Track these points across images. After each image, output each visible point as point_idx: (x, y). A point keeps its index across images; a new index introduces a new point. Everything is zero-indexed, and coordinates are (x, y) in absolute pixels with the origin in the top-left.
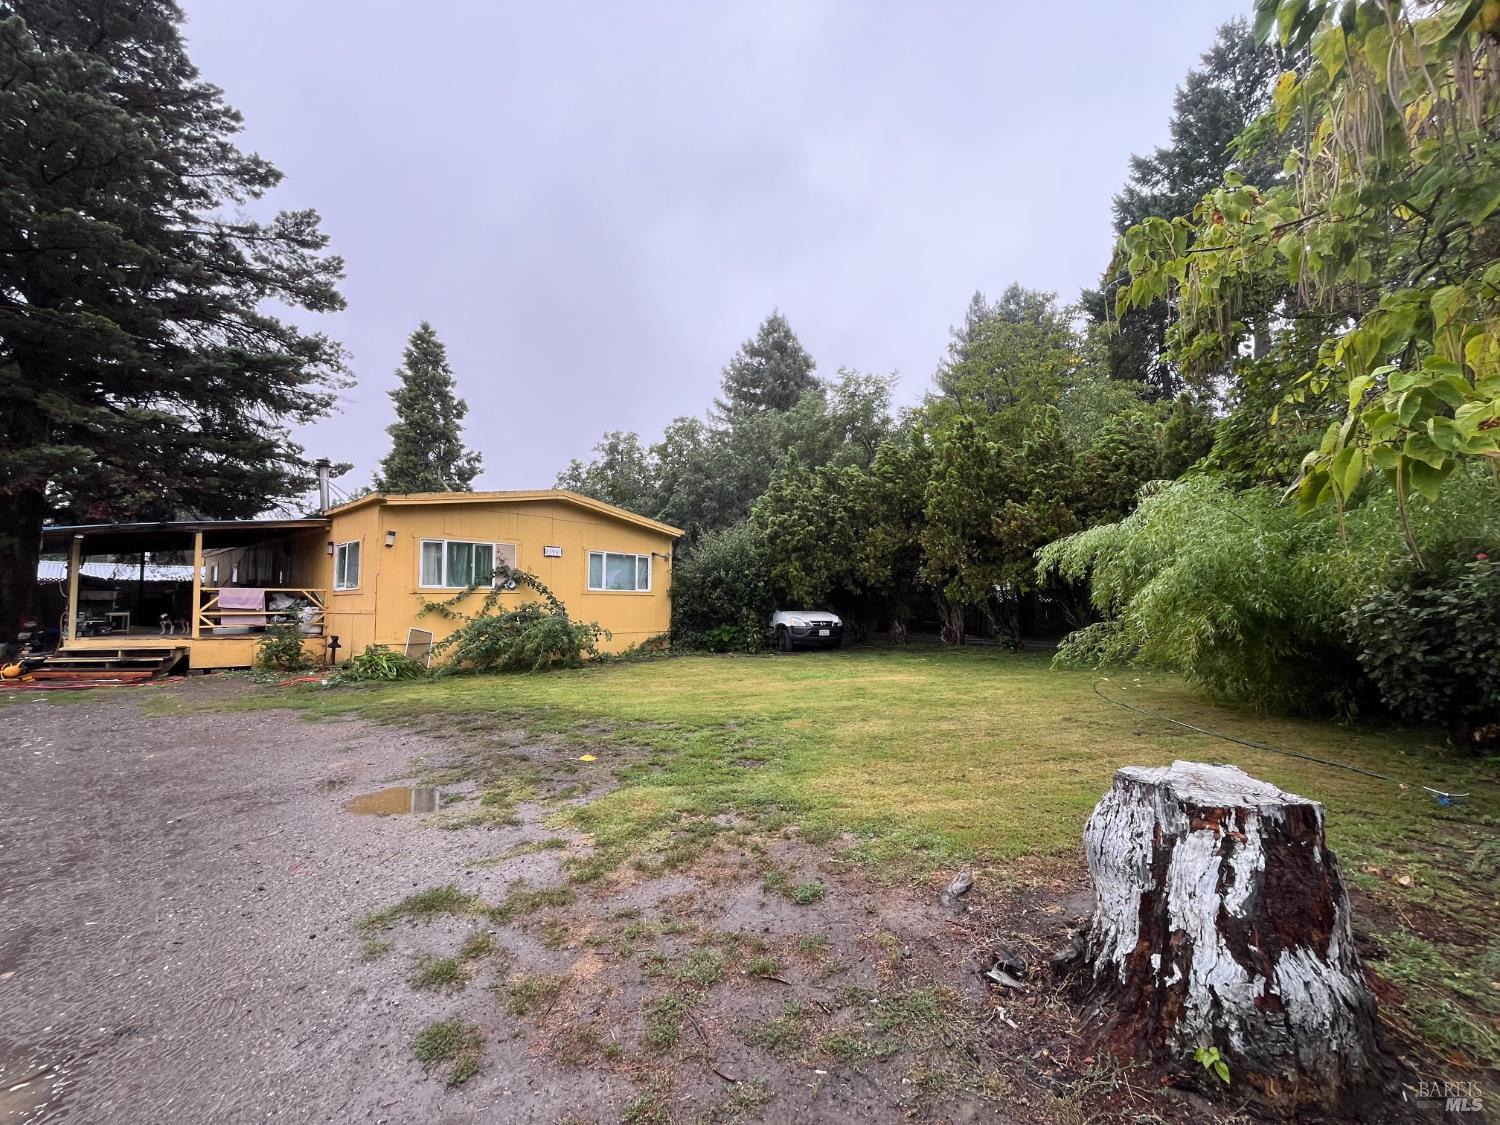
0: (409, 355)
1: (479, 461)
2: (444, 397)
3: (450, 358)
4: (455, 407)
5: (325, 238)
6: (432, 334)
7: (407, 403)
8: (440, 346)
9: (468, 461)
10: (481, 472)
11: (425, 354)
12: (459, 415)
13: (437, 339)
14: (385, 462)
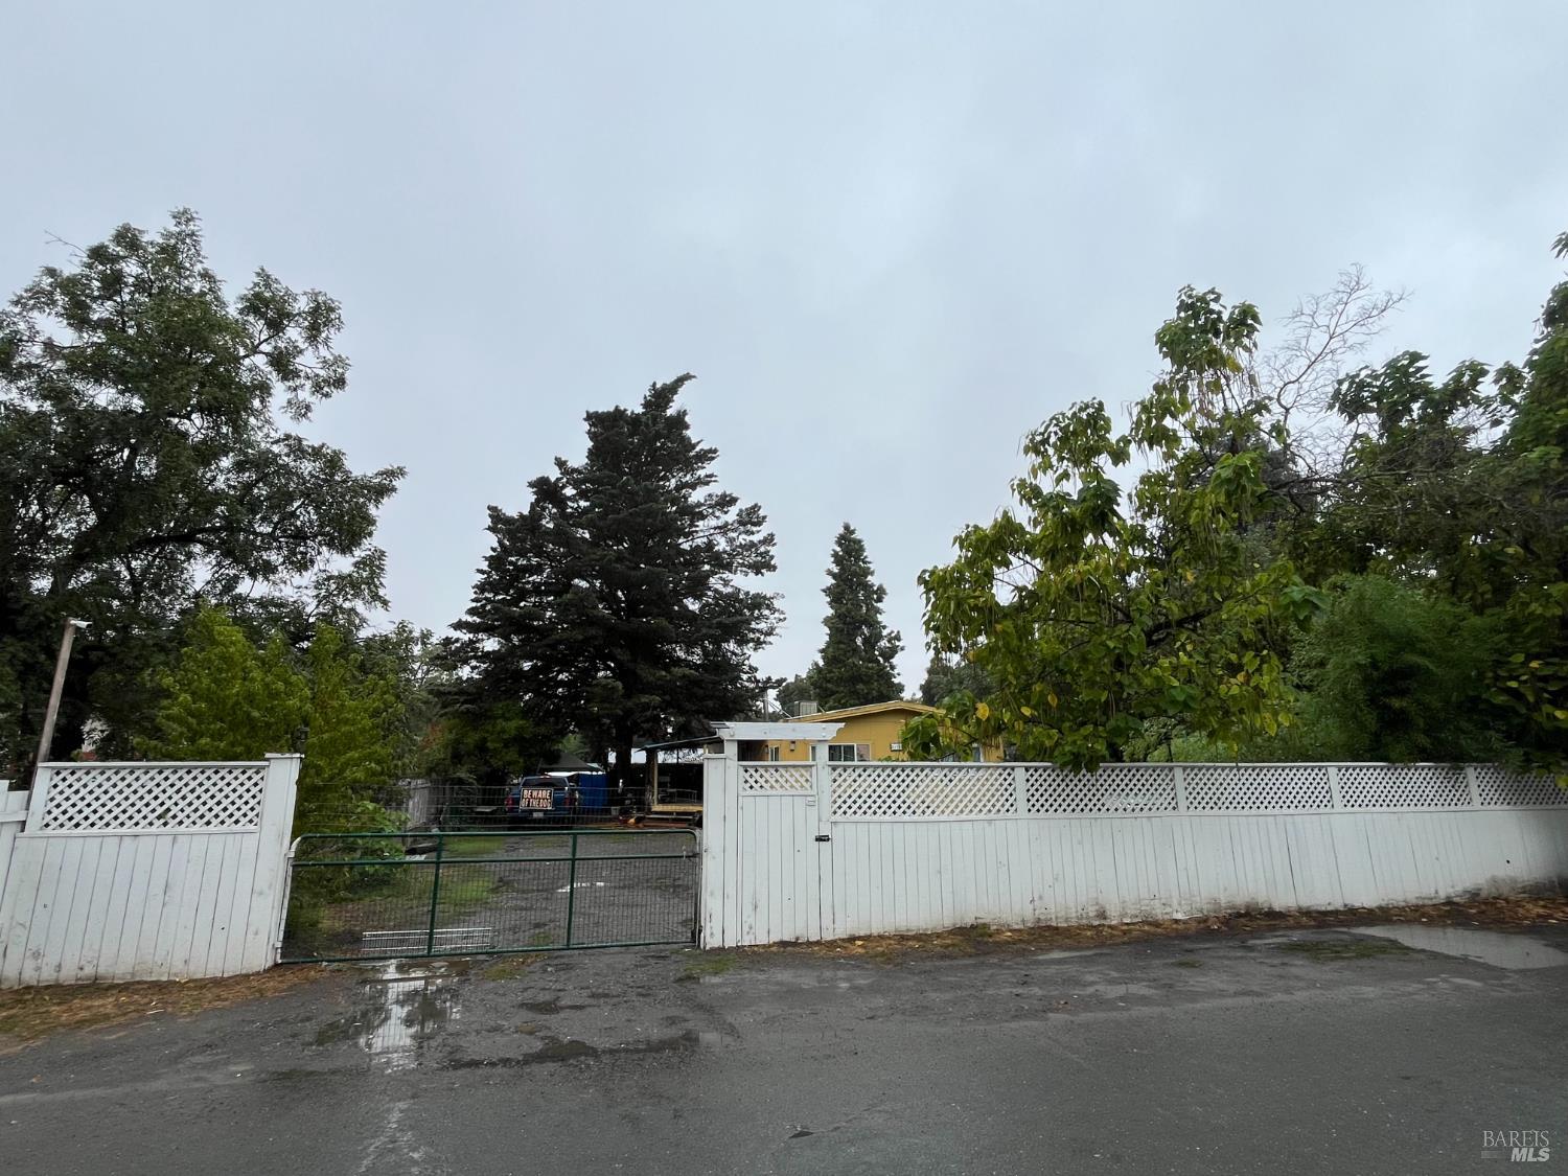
0: (835, 555)
1: (899, 640)
2: (867, 587)
3: (870, 553)
4: (876, 592)
5: (764, 517)
6: (853, 532)
7: (836, 595)
8: (860, 541)
9: (889, 641)
10: (902, 649)
11: (850, 551)
12: (880, 600)
13: (857, 536)
14: (822, 651)
